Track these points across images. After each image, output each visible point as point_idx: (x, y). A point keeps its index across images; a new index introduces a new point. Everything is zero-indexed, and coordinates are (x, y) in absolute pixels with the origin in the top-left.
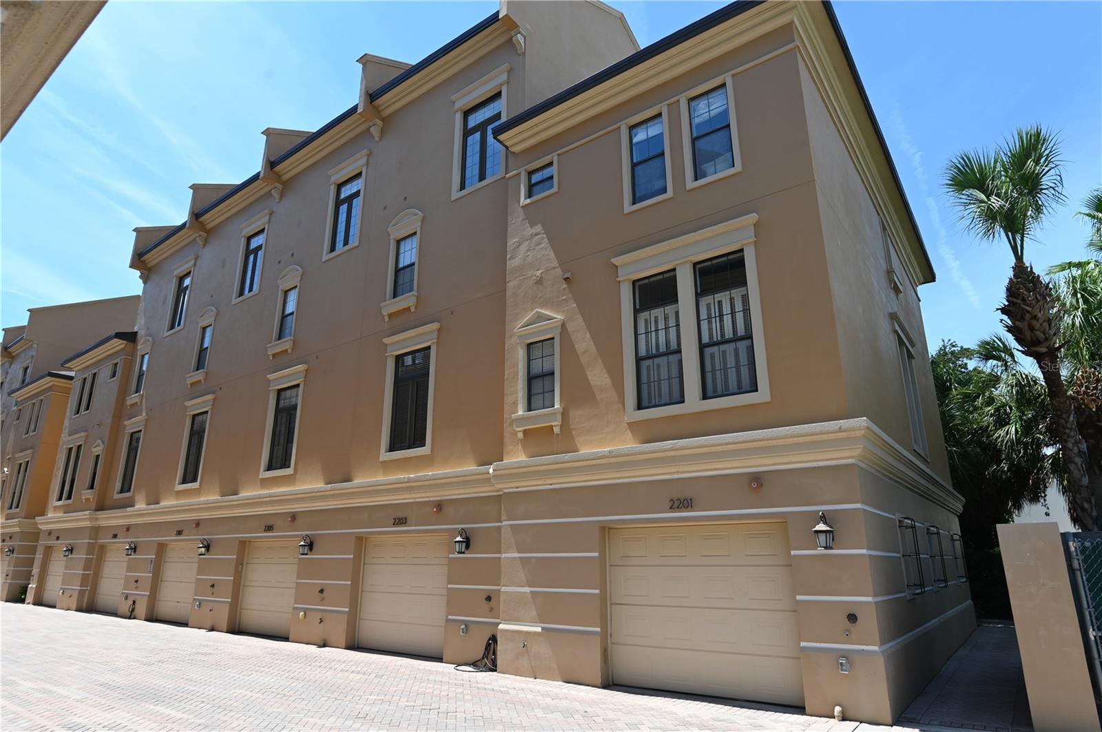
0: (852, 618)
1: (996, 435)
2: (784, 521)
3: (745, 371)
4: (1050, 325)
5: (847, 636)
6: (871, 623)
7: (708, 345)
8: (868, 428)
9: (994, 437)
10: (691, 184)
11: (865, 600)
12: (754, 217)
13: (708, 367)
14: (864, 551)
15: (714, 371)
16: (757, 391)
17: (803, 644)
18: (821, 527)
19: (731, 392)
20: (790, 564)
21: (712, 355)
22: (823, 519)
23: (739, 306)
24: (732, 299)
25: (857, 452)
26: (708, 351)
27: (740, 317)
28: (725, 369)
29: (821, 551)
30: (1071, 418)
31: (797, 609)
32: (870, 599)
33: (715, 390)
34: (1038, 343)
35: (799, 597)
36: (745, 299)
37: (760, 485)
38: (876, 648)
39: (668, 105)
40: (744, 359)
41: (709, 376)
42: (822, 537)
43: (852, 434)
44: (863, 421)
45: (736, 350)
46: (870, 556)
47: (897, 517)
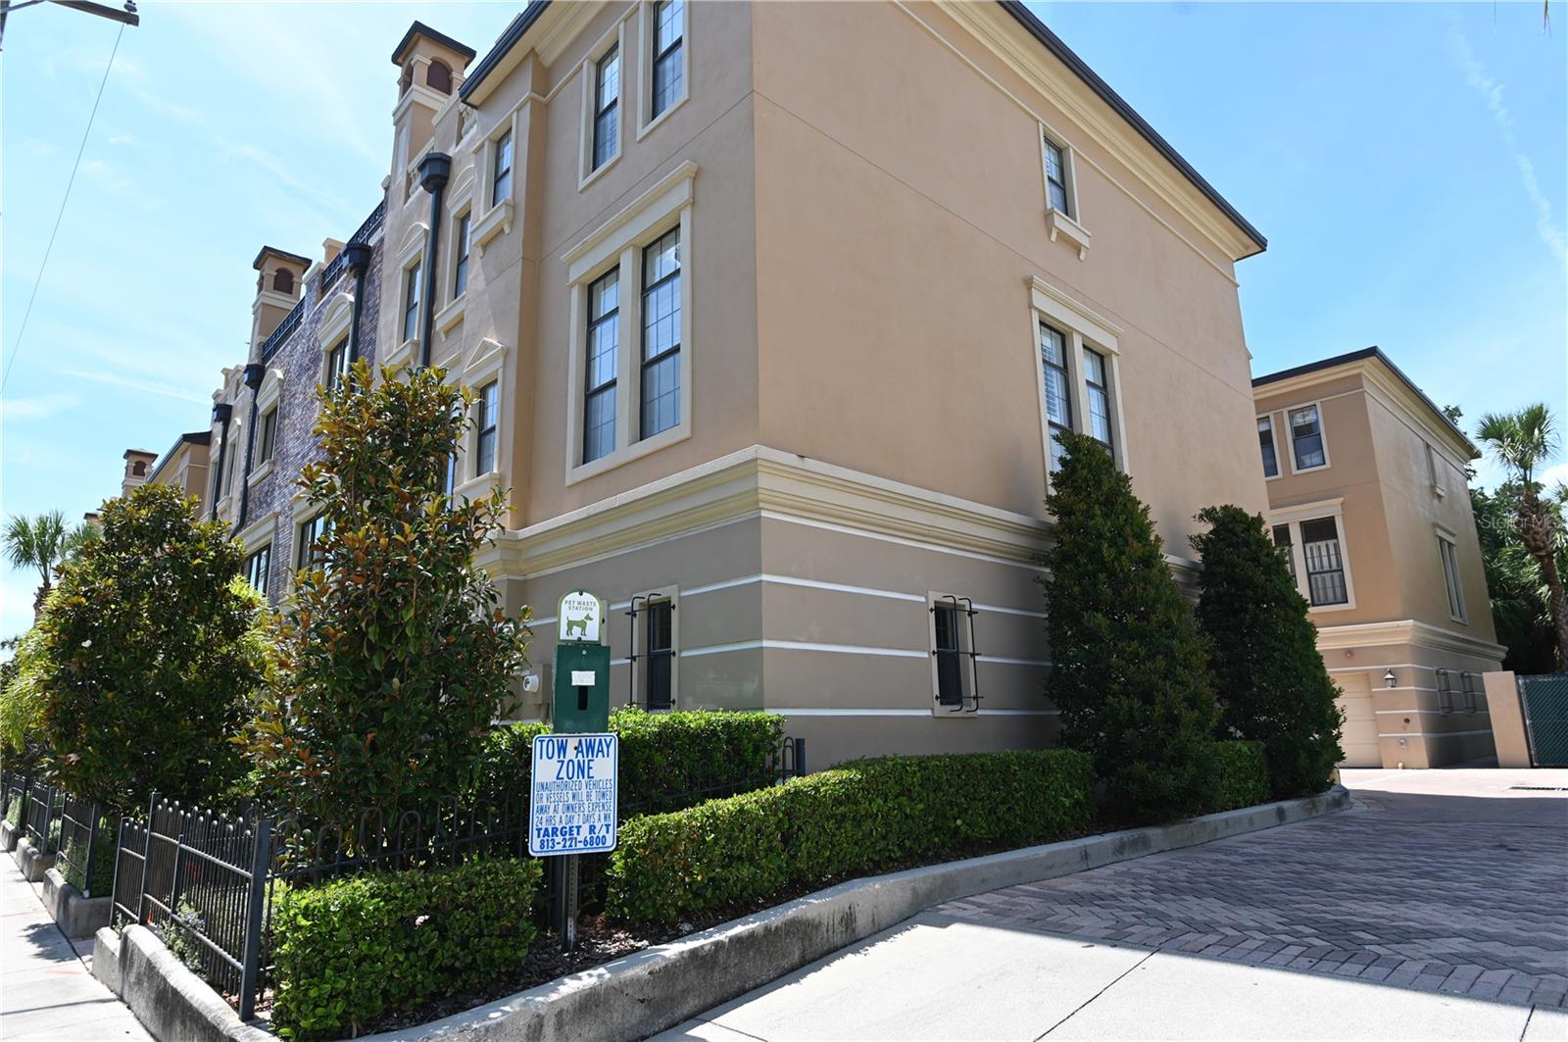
0: (1407, 721)
1: (1540, 591)
2: (1367, 674)
3: (1338, 591)
4: (1547, 537)
5: (1405, 730)
6: (1417, 722)
7: (1313, 574)
8: (1414, 626)
9: (1538, 592)
10: (1295, 472)
11: (1414, 712)
12: (1341, 499)
13: (1314, 587)
14: (1413, 688)
15: (1317, 589)
16: (1347, 602)
17: (1380, 735)
18: (1389, 676)
19: (1329, 602)
20: (1371, 696)
21: (1316, 579)
22: (1390, 672)
23: (1332, 552)
24: (1327, 546)
25: (1408, 638)
26: (1313, 577)
27: (1333, 558)
28: (1325, 588)
29: (1389, 688)
30: (1562, 600)
31: (1376, 719)
32: (1416, 711)
33: (1319, 599)
34: (1540, 549)
35: (1377, 712)
36: (1337, 546)
37: (1352, 655)
38: (1419, 734)
39: (1275, 414)
40: (1337, 582)
41: (1315, 592)
42: (1390, 681)
43: (1405, 629)
44: (1411, 622)
45: (1332, 577)
46: (1417, 691)
47: (1434, 669)
